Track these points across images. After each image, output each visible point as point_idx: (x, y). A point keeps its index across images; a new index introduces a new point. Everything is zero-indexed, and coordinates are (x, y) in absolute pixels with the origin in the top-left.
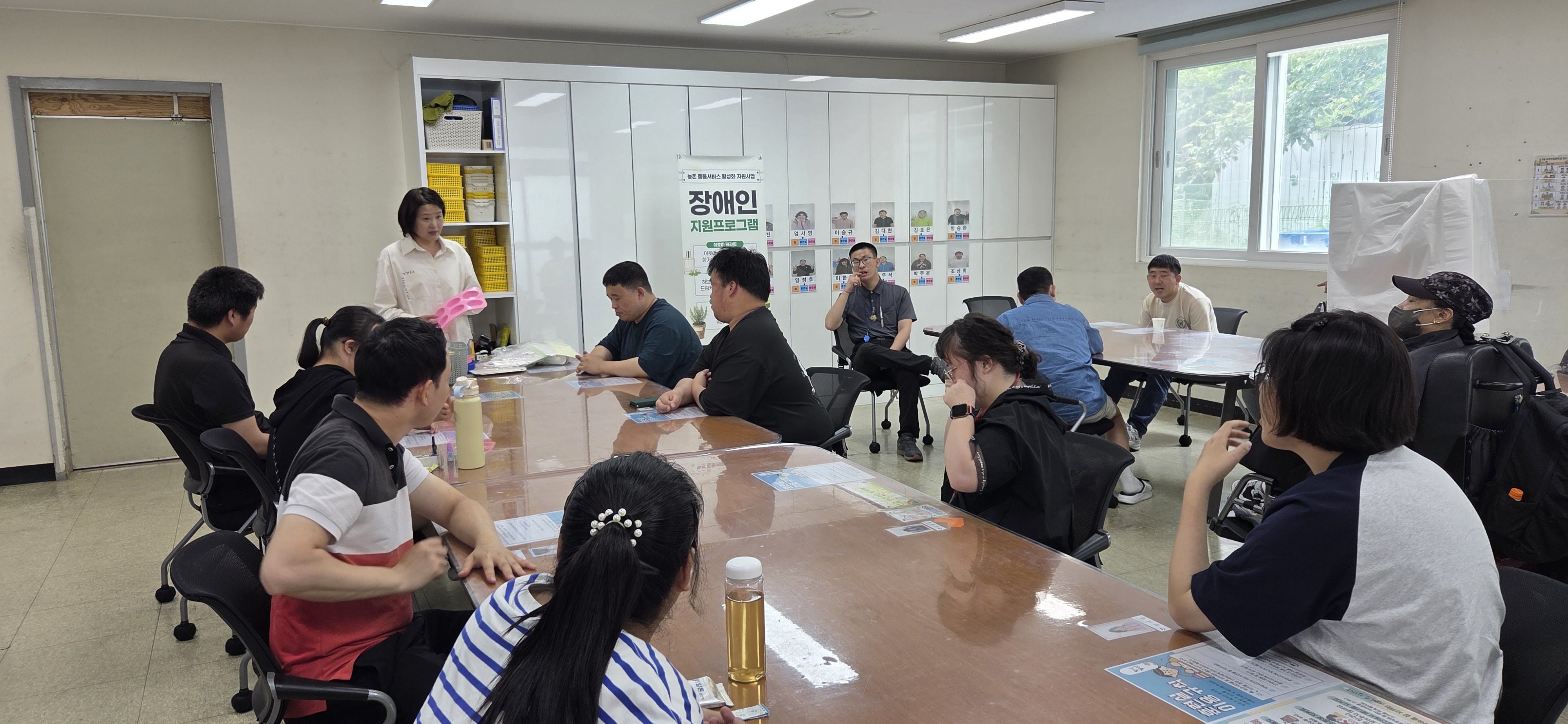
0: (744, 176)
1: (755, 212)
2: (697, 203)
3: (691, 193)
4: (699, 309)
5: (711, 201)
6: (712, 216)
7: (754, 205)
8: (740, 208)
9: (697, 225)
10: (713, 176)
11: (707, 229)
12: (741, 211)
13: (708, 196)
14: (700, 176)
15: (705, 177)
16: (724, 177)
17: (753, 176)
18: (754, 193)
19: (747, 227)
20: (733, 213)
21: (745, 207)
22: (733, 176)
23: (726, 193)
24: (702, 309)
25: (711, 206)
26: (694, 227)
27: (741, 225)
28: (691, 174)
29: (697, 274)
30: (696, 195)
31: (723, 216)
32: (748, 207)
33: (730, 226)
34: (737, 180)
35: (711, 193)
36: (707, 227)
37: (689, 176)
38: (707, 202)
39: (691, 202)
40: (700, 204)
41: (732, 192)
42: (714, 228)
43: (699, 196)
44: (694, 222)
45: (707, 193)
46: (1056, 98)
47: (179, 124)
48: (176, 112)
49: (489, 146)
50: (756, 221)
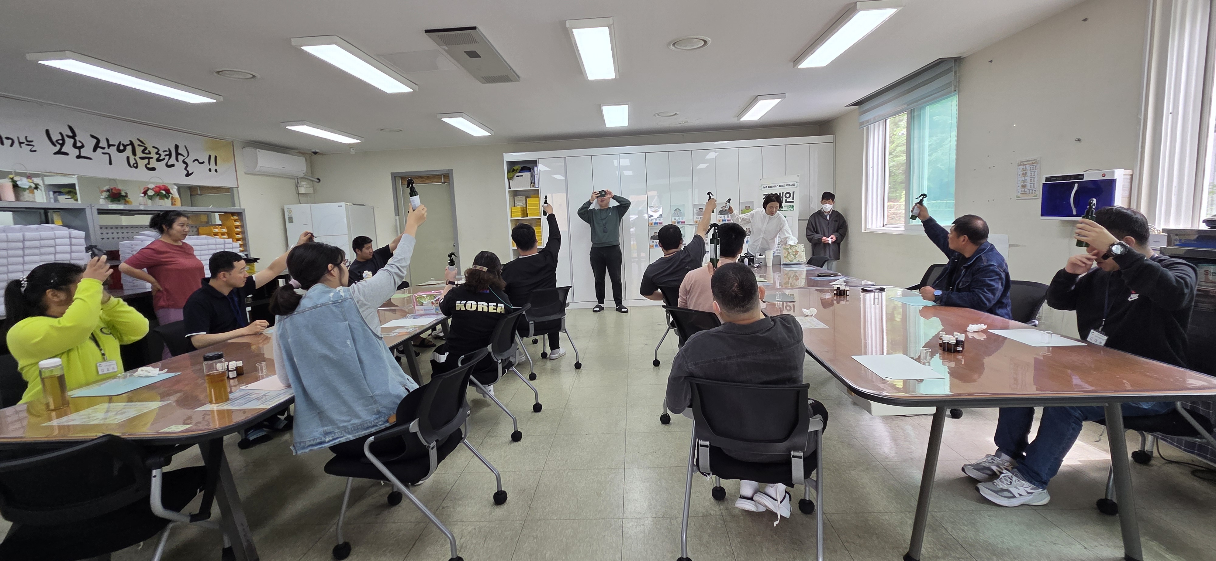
0: (789, 185)
1: (793, 202)
7: (793, 199)
8: (786, 200)
10: (775, 186)
12: (786, 202)
14: (769, 187)
15: (771, 187)
16: (780, 186)
17: (794, 185)
18: (794, 192)
19: (789, 209)
21: (788, 200)
22: (784, 186)
27: (786, 208)
28: (765, 186)
32: (790, 199)
34: (786, 187)
37: (764, 188)
41: (783, 193)
47: (444, 185)
48: (443, 181)
49: (533, 187)
50: (793, 206)
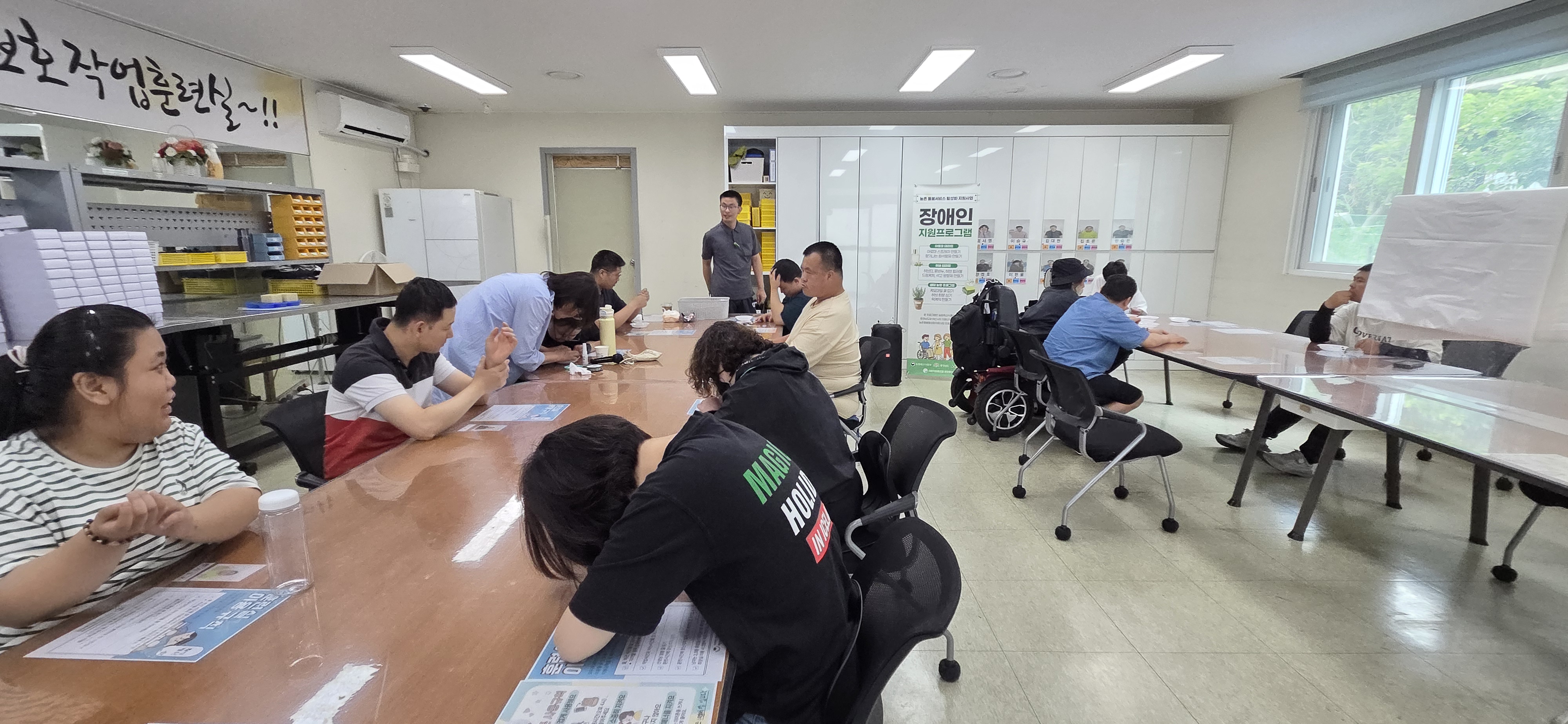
0: (964, 198)
2: (926, 217)
3: (922, 210)
4: (920, 289)
5: (936, 215)
6: (937, 225)
7: (970, 219)
8: (958, 221)
9: (924, 232)
10: (940, 199)
11: (931, 235)
12: (959, 223)
13: (934, 212)
14: (930, 199)
15: (933, 199)
17: (971, 198)
18: (971, 210)
19: (963, 234)
20: (952, 224)
21: (962, 220)
23: (948, 210)
24: (921, 289)
25: (936, 219)
26: (922, 233)
27: (958, 233)
28: (923, 197)
29: (920, 265)
30: (925, 211)
31: (945, 226)
32: (966, 220)
33: (950, 233)
34: (958, 200)
35: (937, 210)
36: (931, 234)
37: (922, 199)
38: (933, 216)
39: (921, 216)
40: (928, 217)
41: (953, 210)
42: (936, 234)
43: (928, 212)
44: (922, 230)
45: (934, 210)
46: (1231, 135)
47: (619, 171)
48: (618, 165)
49: (767, 180)
